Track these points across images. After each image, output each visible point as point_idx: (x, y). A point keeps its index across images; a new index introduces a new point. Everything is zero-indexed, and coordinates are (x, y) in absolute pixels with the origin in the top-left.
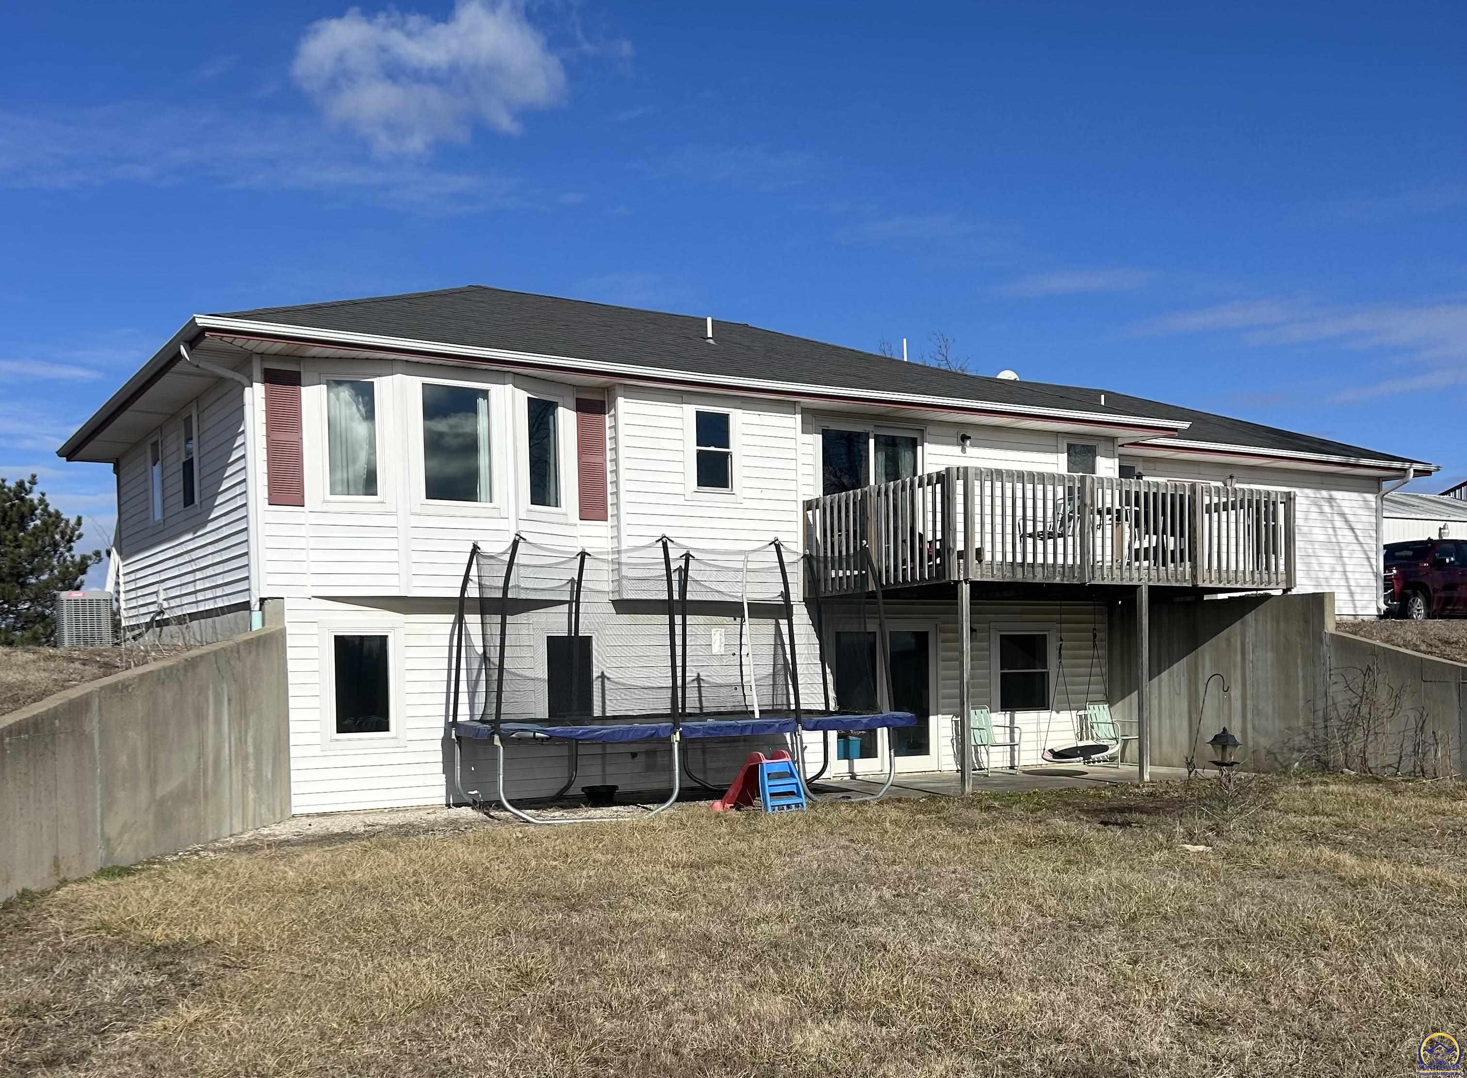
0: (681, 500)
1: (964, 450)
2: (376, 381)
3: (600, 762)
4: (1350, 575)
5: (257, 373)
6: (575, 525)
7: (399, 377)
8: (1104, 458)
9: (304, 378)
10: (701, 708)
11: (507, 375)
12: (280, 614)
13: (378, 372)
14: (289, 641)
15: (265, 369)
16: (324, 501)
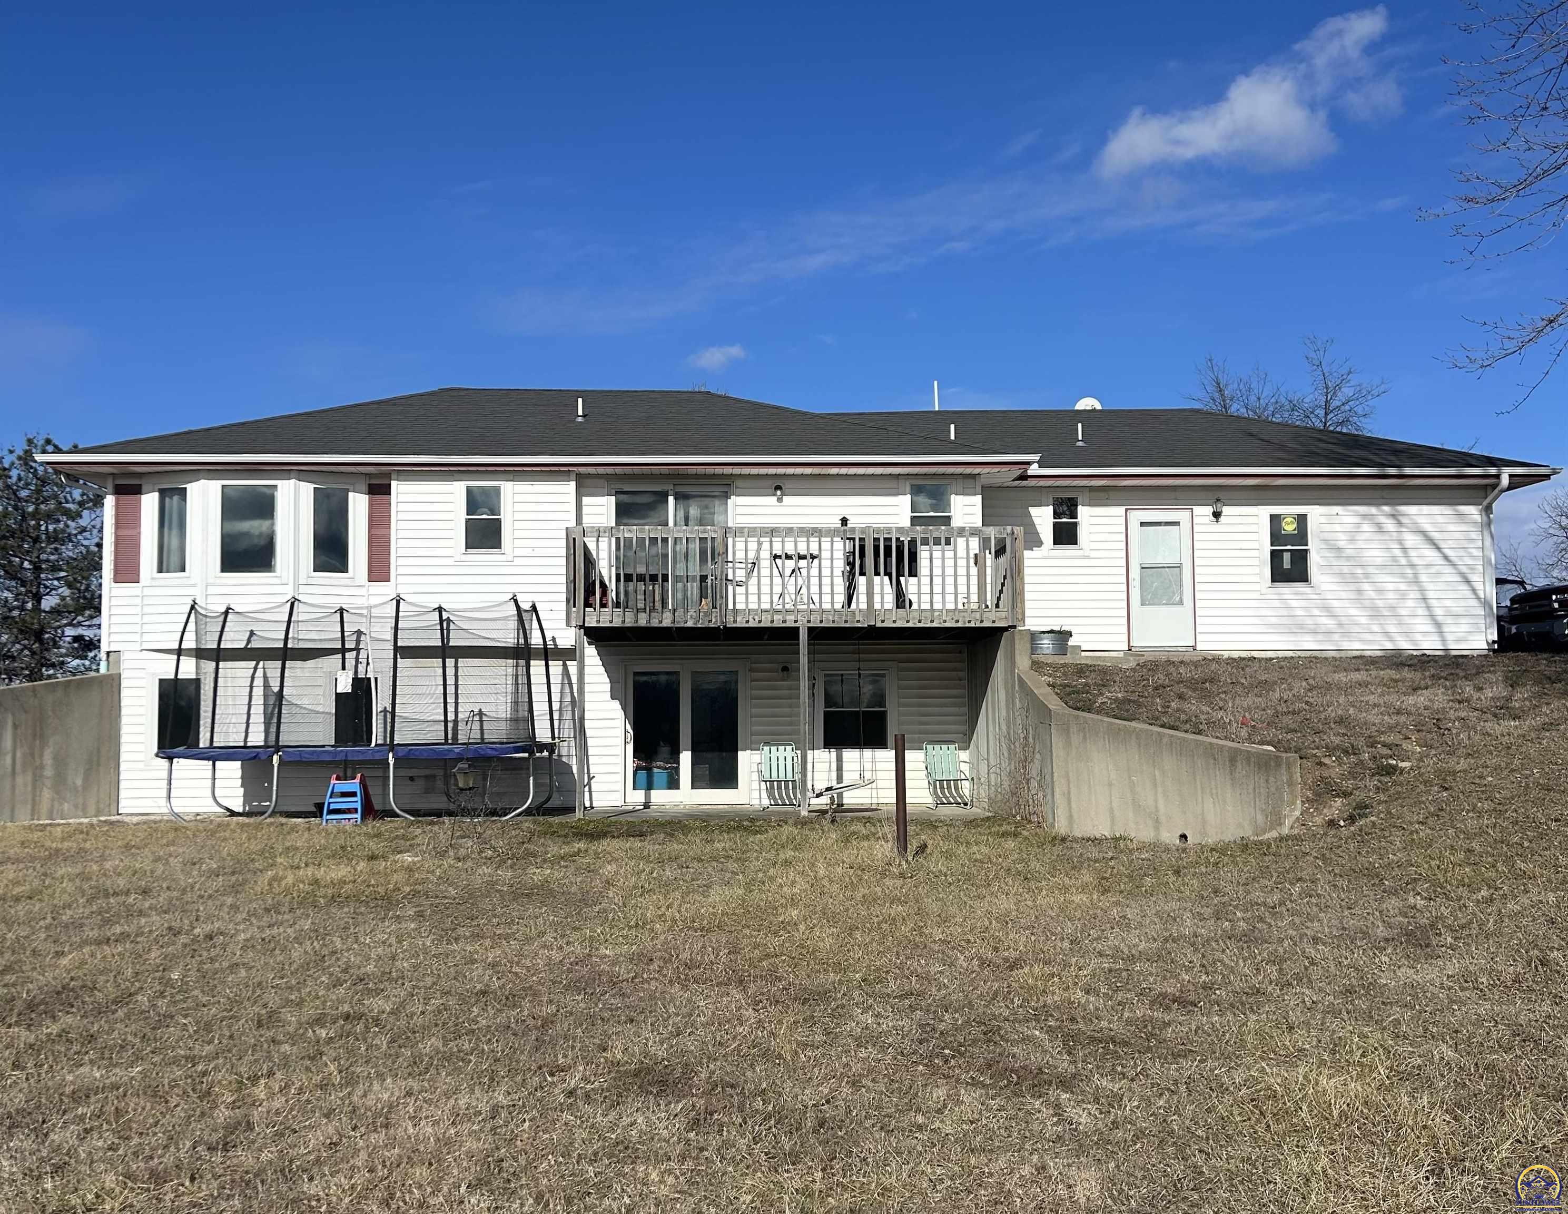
0: (450, 561)
1: (780, 500)
2: (188, 486)
3: (380, 783)
4: (1434, 603)
5: (110, 488)
6: (363, 586)
7: (202, 481)
8: (962, 497)
9: (144, 488)
10: (482, 739)
11: (293, 474)
12: (118, 662)
13: (188, 479)
14: (124, 684)
15: (117, 485)
16: (153, 579)
